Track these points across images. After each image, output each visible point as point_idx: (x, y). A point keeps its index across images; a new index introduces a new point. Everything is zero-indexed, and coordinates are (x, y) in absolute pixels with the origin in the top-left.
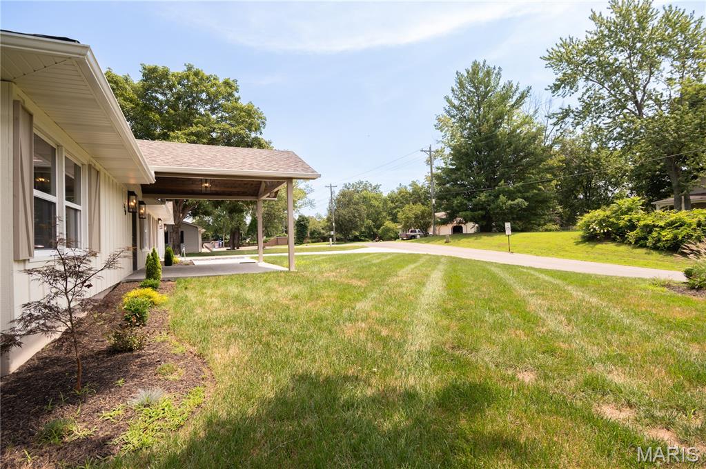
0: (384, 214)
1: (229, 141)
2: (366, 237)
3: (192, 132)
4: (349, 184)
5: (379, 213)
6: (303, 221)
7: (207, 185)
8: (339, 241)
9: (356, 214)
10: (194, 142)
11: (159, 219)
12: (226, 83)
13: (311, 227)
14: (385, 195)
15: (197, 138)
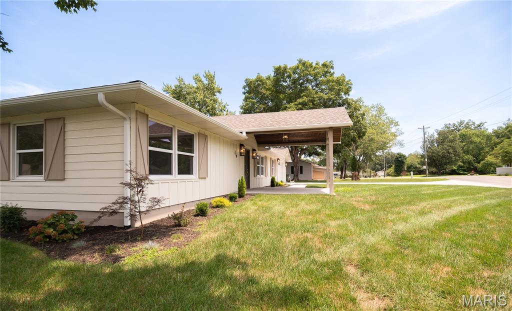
0: (487, 149)
1: (326, 104)
2: (465, 171)
3: (299, 103)
4: (450, 124)
5: (482, 149)
6: (400, 158)
7: (286, 137)
8: (433, 174)
9: (451, 151)
10: (301, 109)
11: (278, 159)
12: (324, 65)
13: (408, 162)
14: (490, 131)
15: (303, 106)
